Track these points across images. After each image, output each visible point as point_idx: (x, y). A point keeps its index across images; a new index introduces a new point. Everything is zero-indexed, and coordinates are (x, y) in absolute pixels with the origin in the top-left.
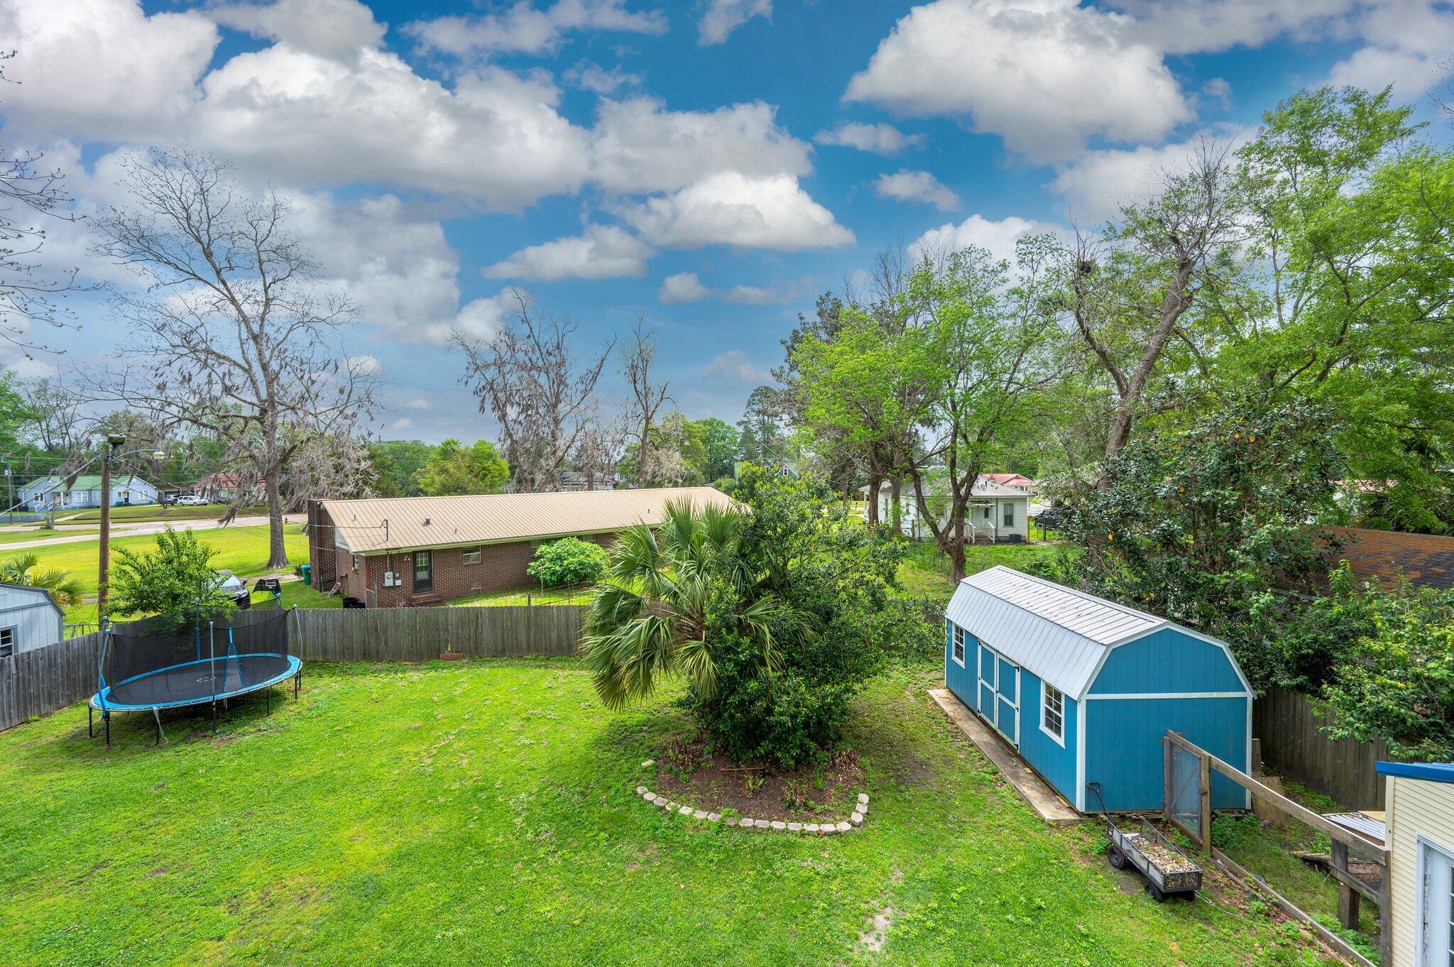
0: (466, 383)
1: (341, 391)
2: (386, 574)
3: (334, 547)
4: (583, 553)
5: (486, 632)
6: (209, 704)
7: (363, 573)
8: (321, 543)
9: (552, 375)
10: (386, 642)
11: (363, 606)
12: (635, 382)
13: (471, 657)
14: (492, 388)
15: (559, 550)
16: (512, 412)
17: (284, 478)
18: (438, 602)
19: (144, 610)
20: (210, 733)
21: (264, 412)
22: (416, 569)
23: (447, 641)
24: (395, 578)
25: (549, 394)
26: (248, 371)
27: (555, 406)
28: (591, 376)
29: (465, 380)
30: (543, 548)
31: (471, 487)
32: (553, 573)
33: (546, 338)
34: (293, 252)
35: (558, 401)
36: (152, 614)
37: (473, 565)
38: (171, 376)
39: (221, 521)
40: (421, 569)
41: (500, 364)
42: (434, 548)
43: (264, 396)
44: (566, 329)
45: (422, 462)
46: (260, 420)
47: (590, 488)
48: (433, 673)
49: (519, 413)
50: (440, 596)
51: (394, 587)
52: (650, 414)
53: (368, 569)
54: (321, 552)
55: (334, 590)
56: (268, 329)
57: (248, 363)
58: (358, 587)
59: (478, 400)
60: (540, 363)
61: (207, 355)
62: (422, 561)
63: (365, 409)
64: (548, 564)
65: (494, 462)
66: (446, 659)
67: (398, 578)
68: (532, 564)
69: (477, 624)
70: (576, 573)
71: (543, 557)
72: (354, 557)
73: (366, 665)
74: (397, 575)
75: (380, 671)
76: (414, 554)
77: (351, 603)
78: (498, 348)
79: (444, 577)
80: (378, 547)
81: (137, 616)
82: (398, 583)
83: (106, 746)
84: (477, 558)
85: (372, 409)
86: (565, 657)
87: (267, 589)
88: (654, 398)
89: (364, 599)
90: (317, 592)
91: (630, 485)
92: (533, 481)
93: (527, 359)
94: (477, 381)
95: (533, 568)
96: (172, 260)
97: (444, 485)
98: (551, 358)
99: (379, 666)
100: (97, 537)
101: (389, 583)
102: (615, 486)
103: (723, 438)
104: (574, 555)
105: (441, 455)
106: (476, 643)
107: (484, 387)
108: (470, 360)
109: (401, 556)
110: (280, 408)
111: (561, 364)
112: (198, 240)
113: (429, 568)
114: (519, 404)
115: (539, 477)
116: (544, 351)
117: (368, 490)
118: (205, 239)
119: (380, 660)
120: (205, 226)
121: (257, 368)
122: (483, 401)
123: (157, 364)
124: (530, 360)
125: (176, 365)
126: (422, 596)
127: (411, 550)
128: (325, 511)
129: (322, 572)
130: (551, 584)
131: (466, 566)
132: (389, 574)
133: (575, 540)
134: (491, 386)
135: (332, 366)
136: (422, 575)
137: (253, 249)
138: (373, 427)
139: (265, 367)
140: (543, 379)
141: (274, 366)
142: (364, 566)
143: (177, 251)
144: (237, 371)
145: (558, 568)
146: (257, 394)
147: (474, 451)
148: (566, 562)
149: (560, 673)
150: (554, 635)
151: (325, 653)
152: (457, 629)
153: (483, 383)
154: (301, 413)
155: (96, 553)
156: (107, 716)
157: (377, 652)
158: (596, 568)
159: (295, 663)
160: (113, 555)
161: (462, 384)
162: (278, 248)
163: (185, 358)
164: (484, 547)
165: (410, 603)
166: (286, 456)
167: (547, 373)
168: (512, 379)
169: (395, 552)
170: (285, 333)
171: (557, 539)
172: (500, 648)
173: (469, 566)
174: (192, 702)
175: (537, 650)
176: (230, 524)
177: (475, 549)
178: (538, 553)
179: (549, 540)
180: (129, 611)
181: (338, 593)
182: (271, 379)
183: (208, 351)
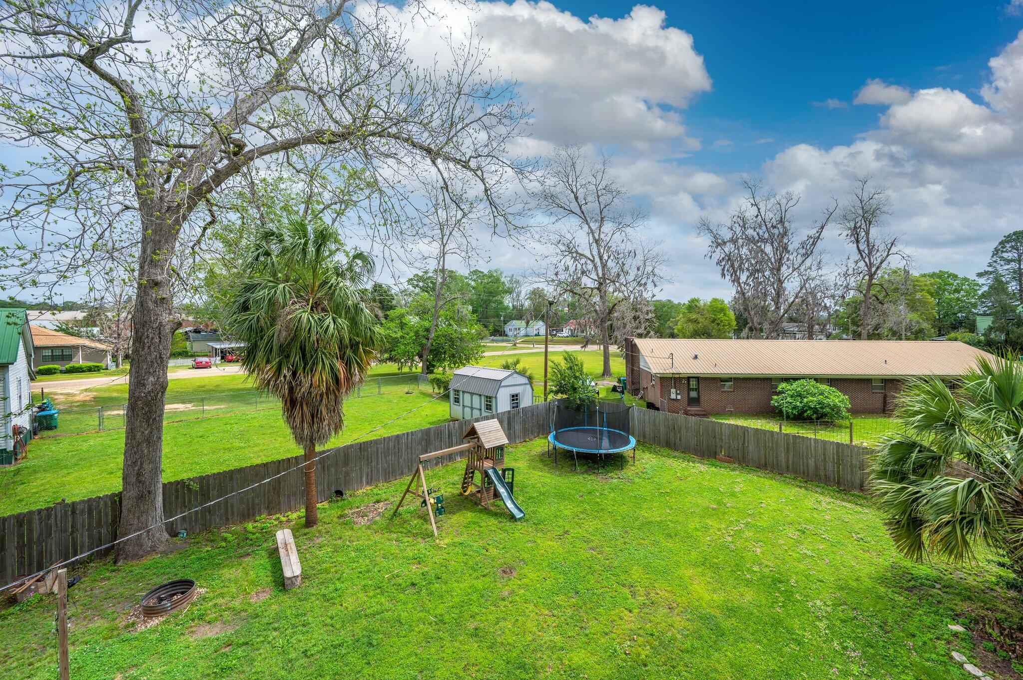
0: (711, 257)
1: (638, 269)
2: (672, 390)
3: (639, 368)
4: (822, 394)
5: (752, 447)
6: (596, 455)
7: (658, 387)
8: (633, 365)
9: (775, 244)
10: (680, 439)
11: (658, 409)
12: (858, 241)
13: (740, 464)
14: (729, 259)
15: (799, 389)
16: (743, 278)
17: (610, 322)
18: (704, 415)
19: (562, 393)
20: (596, 471)
21: (601, 284)
22: (689, 389)
23: (722, 447)
24: (677, 394)
25: (773, 260)
26: (593, 261)
27: (779, 270)
28: (811, 241)
29: (710, 254)
30: (783, 386)
31: (714, 333)
32: (795, 408)
33: (771, 215)
34: (614, 187)
35: (780, 265)
36: (565, 396)
37: (728, 392)
38: (561, 266)
39: (582, 347)
40: (693, 390)
41: (734, 241)
42: (702, 376)
43: (601, 275)
44: (789, 205)
45: (673, 314)
46: (598, 289)
47: (810, 337)
48: (713, 469)
49: (748, 277)
50: (705, 411)
51: (676, 400)
52: (873, 269)
53: (662, 385)
54: (633, 370)
55: (640, 396)
56: (602, 236)
57: (593, 257)
58: (654, 395)
59: (720, 268)
60: (766, 236)
61: (577, 255)
62: (693, 383)
63: (651, 280)
64: (789, 399)
65: (725, 315)
66: (721, 460)
67: (678, 394)
68: (775, 397)
69: (744, 439)
70: (815, 411)
71: (783, 393)
72: (651, 376)
73: (667, 451)
74: (678, 392)
75: (679, 458)
76: (689, 378)
77: (651, 406)
78: (734, 229)
79: (708, 398)
80: (668, 372)
81: (559, 396)
82: (679, 397)
83: (555, 464)
84: (730, 387)
85: (655, 279)
86: (822, 485)
87: (617, 391)
88: (879, 254)
89: (658, 405)
90: (630, 395)
91: (844, 336)
92: (761, 330)
93: (755, 234)
94: (718, 254)
95: (775, 401)
96: (563, 205)
97: (695, 331)
98: (776, 231)
99: (677, 454)
100: (544, 350)
101: (673, 396)
102: (829, 337)
103: (957, 291)
104: (813, 395)
105: (688, 309)
106: (744, 454)
107: (723, 259)
108: (714, 240)
109: (680, 379)
110: (608, 281)
111: (785, 234)
112: (573, 192)
113: (697, 390)
114: (748, 269)
115: (766, 326)
116: (769, 225)
117: (652, 333)
118: (575, 190)
119: (676, 449)
120: (574, 183)
121: (597, 260)
122: (723, 270)
123: (555, 262)
124: (758, 234)
125: (563, 262)
126: (693, 409)
127: (686, 376)
128: (635, 345)
129: (633, 383)
130: (792, 416)
131: (722, 392)
132: (673, 390)
133: (813, 382)
134: (729, 258)
135: (632, 254)
136: (693, 394)
137: (595, 191)
138: (656, 291)
139: (601, 258)
140: (768, 249)
141: (605, 257)
142: (659, 383)
143: (565, 199)
144: (589, 262)
145: (798, 404)
146: (597, 274)
147: (710, 306)
148: (805, 400)
149: (821, 498)
150: (812, 462)
151: (644, 437)
152: (729, 440)
153: (723, 256)
154: (617, 284)
155: (543, 359)
156: (555, 448)
157: (675, 444)
158: (836, 409)
159: (633, 441)
160: (550, 364)
161: (707, 258)
162: (606, 187)
163: (567, 257)
164: (735, 379)
165: (686, 413)
166: (611, 311)
167: (772, 244)
168: (744, 251)
169: (678, 376)
170: (610, 235)
171: (795, 379)
172: (763, 462)
173: (725, 392)
174: (589, 451)
175: (795, 472)
176: (586, 350)
177: (729, 380)
178: (779, 389)
179: (787, 379)
180: (556, 393)
181: (642, 398)
182: (604, 266)
183: (577, 252)
